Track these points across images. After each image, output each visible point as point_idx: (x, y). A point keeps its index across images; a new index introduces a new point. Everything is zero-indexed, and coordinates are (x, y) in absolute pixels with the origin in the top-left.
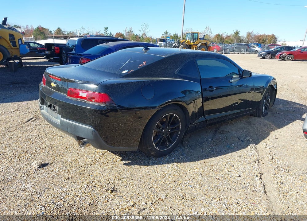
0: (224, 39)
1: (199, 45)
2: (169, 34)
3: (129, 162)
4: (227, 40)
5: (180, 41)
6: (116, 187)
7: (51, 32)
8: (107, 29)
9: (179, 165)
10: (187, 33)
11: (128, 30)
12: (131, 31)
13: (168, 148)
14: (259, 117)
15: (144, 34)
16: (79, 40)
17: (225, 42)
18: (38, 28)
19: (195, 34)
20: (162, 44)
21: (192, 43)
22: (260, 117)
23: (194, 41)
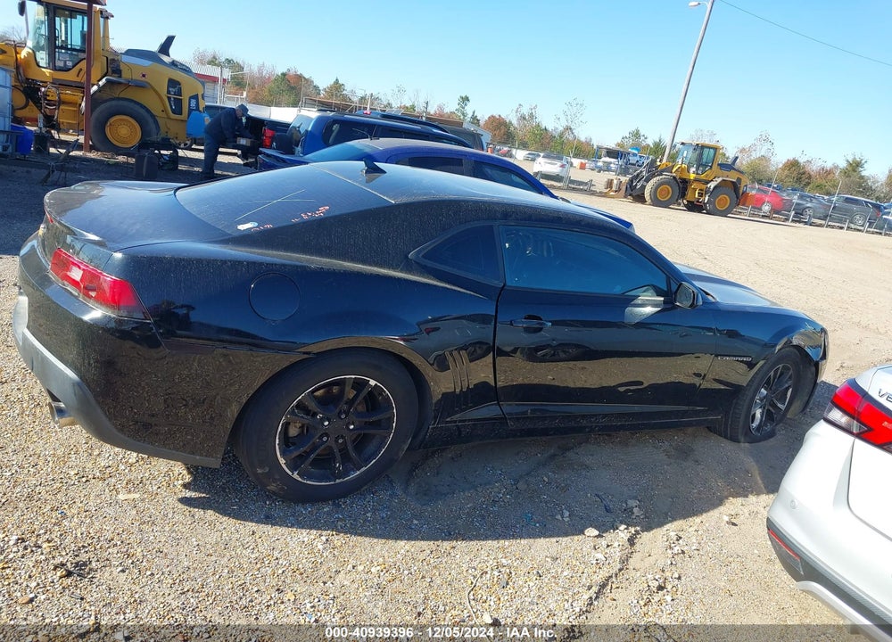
0: (810, 177)
1: (712, 185)
2: (642, 138)
3: (203, 495)
4: (819, 181)
5: (658, 164)
6: (94, 564)
7: (316, 88)
8: (465, 99)
9: (339, 539)
10: (683, 144)
11: (525, 111)
12: (531, 116)
13: (338, 481)
14: (734, 439)
15: (569, 129)
16: (319, 120)
17: (811, 186)
18: (284, 75)
19: (706, 151)
20: (612, 165)
21: (692, 176)
22: (739, 442)
23: (701, 168)
